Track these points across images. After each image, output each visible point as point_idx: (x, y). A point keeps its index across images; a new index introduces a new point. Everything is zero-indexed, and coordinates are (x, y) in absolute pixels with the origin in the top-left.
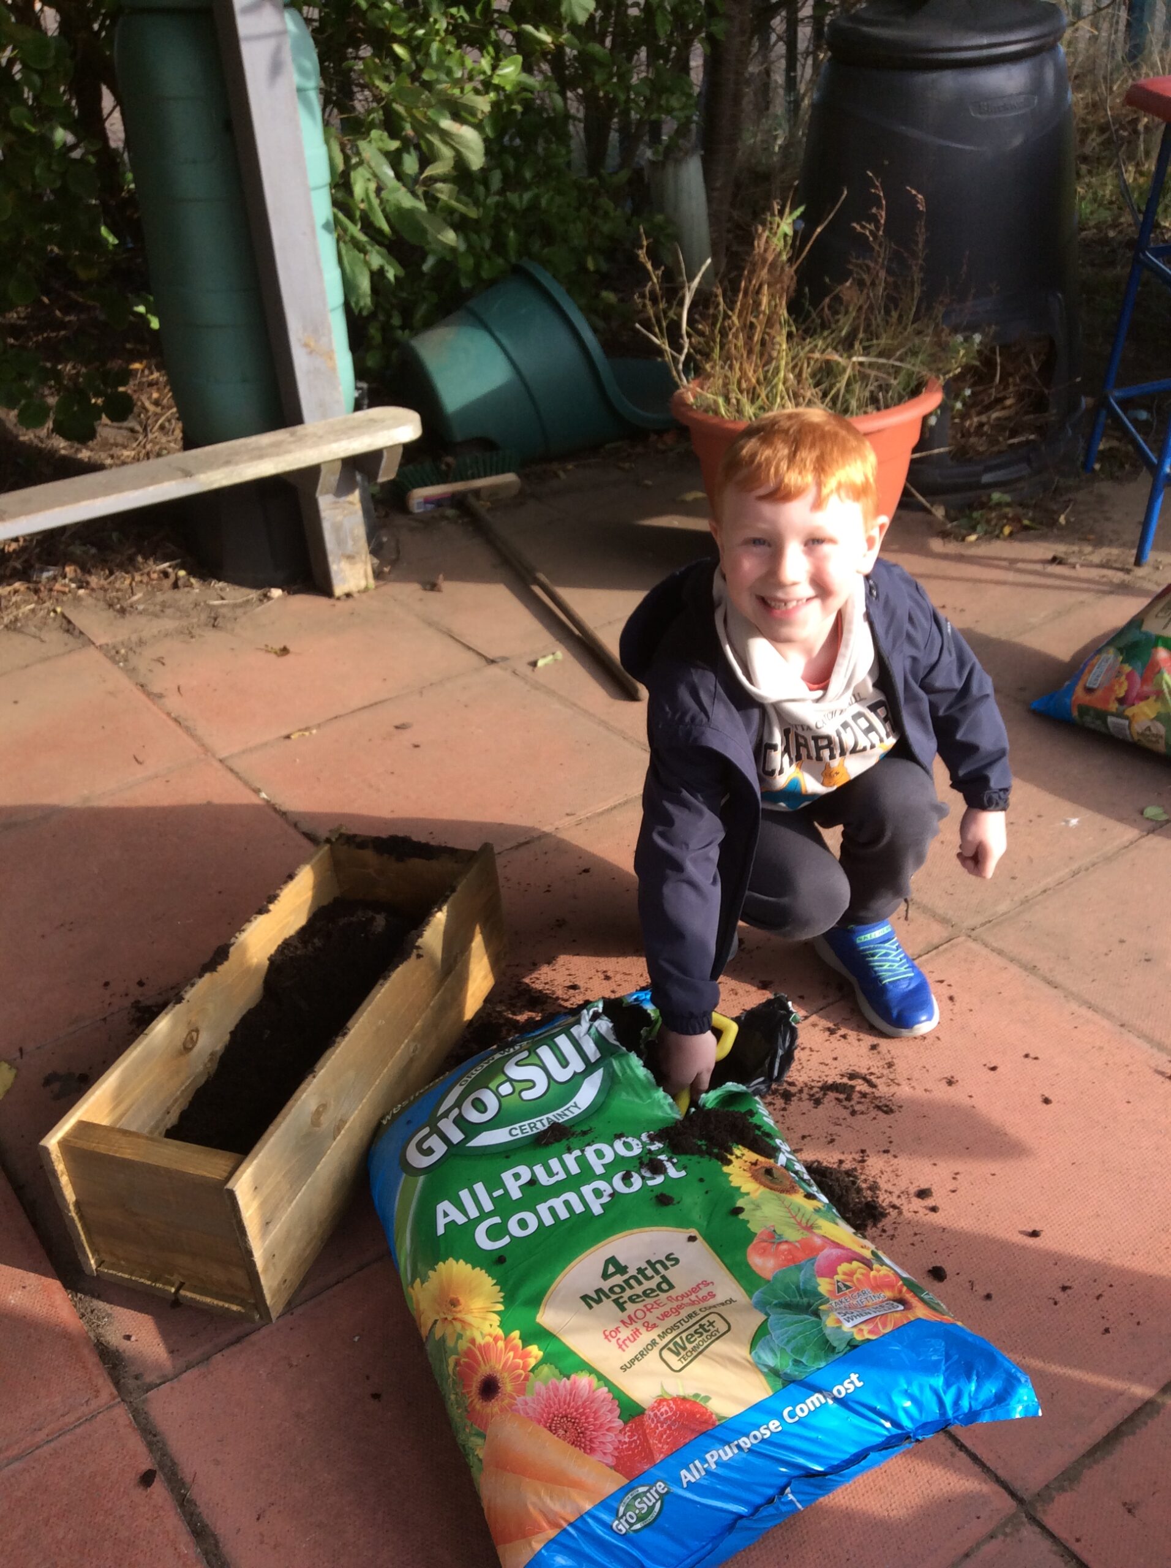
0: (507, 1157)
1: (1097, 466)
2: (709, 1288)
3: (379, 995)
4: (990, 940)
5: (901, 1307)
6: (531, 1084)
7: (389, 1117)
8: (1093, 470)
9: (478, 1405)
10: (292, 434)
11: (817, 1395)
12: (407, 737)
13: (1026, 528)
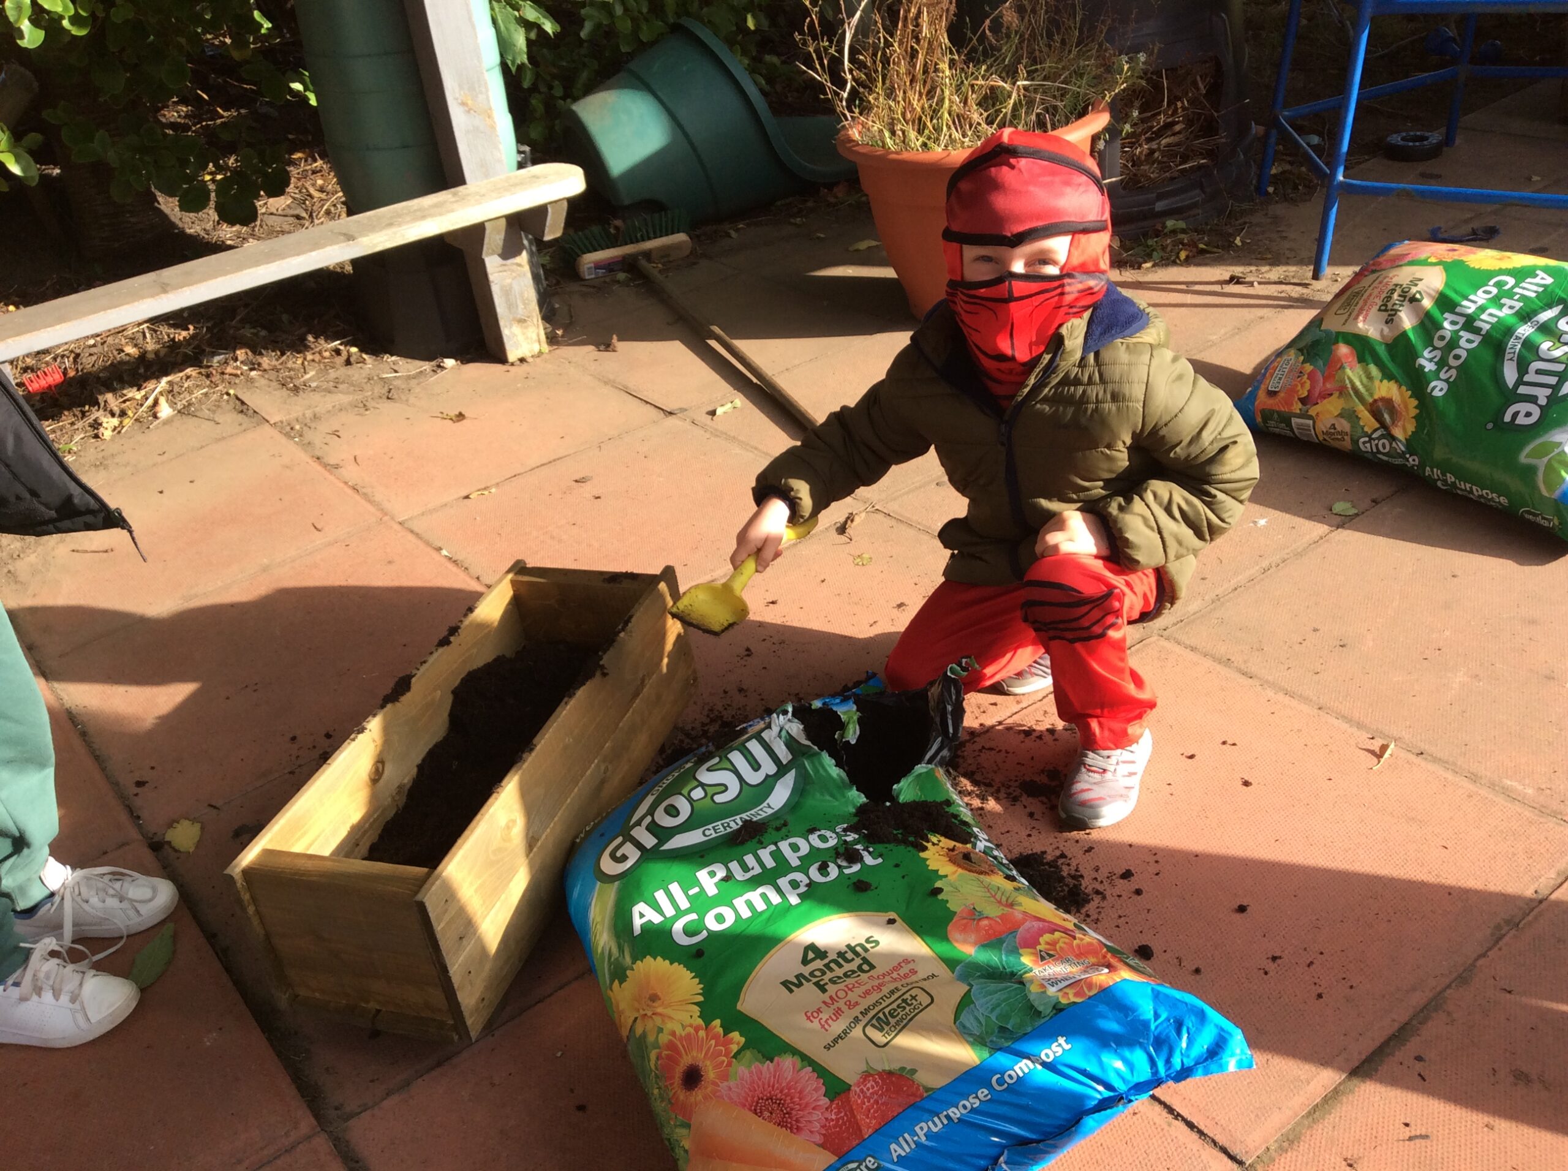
0: (702, 857)
1: (1271, 189)
2: (911, 966)
3: (564, 712)
4: (1183, 638)
5: (1106, 970)
6: (723, 788)
7: (582, 835)
8: (1267, 193)
9: (682, 1095)
10: (455, 194)
11: (1025, 1061)
12: (587, 490)
13: (1202, 252)
